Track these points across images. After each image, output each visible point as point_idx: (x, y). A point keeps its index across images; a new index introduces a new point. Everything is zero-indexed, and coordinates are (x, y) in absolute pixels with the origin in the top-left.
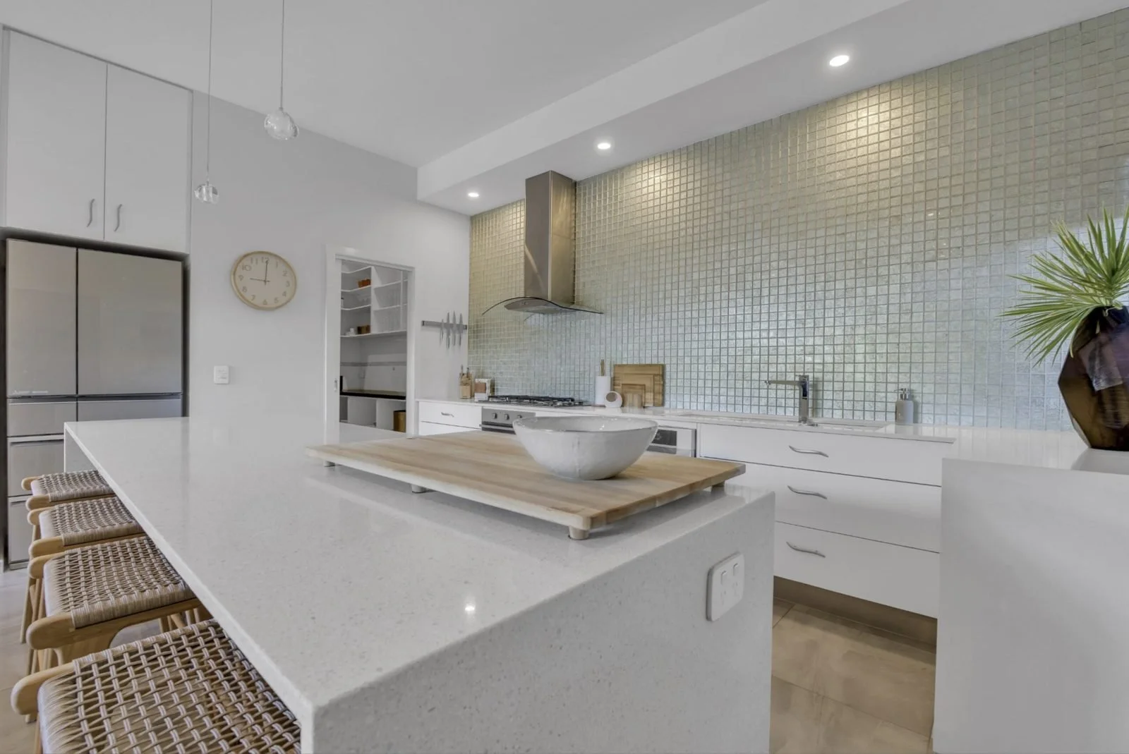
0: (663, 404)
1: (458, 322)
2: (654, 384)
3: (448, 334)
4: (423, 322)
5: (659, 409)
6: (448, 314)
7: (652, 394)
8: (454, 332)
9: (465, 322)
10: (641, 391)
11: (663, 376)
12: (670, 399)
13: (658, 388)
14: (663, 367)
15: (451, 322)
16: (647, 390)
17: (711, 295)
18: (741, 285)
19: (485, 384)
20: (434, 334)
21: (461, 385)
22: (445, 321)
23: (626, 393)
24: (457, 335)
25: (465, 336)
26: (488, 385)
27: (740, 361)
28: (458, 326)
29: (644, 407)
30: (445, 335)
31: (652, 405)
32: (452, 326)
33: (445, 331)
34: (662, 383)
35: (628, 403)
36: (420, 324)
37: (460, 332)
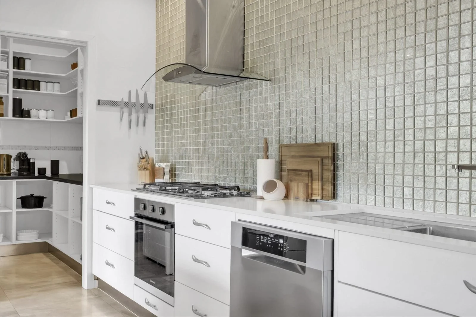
0: (334, 196)
1: (142, 101)
2: (322, 170)
3: (130, 114)
4: (99, 101)
5: (332, 202)
6: (130, 92)
7: (320, 183)
8: (137, 112)
9: (151, 100)
10: (306, 178)
11: (334, 158)
12: (342, 190)
13: (328, 175)
14: (334, 147)
15: (133, 100)
16: (314, 177)
17: (392, 43)
18: (431, 25)
19: (163, 168)
20: (114, 113)
21: (139, 170)
22: (126, 100)
23: (291, 181)
24: (141, 116)
25: (151, 116)
26: (167, 170)
27: (430, 135)
28: (142, 105)
29: (312, 200)
30: (126, 115)
31: (319, 198)
32: (134, 105)
33: (126, 110)
34: (332, 168)
35: (292, 195)
36: (96, 102)
37: (145, 112)
